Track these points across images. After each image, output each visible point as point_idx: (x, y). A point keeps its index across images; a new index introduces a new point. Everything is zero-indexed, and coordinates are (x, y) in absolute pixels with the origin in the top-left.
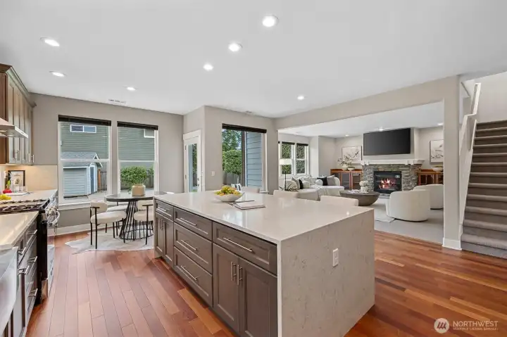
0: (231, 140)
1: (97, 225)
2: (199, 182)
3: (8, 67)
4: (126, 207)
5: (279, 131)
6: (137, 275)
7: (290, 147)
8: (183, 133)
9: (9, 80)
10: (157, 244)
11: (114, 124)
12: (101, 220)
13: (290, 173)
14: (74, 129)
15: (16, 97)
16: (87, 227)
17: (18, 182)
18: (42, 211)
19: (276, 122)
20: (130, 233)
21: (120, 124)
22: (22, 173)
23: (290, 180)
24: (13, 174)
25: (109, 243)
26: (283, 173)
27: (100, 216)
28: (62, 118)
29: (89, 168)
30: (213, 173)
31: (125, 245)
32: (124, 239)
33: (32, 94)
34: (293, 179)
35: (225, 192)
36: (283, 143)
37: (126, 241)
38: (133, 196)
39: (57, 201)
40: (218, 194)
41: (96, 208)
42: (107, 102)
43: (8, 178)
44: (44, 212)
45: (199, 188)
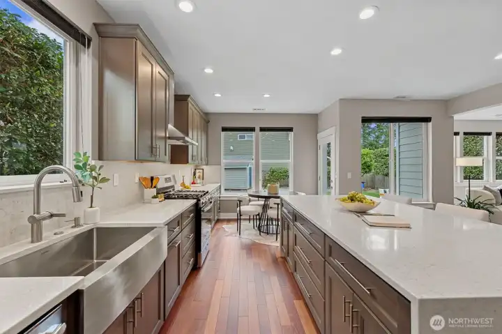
0: (383, 137)
1: (240, 215)
2: (332, 184)
3: (189, 96)
4: (263, 203)
5: (456, 117)
6: (263, 270)
7: (482, 140)
8: (317, 133)
9: (190, 105)
10: (282, 244)
11: (257, 129)
12: (243, 211)
13: (482, 178)
14: (241, 137)
15: (195, 116)
16: (234, 216)
17: (199, 177)
18: (199, 200)
19: (448, 105)
20: (265, 227)
21: (262, 129)
22: (201, 171)
23: (480, 189)
24: (197, 171)
25: (249, 232)
26: (465, 178)
27: (244, 208)
28: (224, 129)
29: (248, 168)
30: (349, 176)
31: (260, 237)
32: (260, 231)
33: (207, 114)
34: (486, 188)
35: (352, 199)
36: (465, 134)
37: (262, 234)
38: (269, 193)
39: (220, 192)
40: (344, 200)
41: (240, 201)
42: (252, 111)
43: (195, 174)
44: (200, 200)
45: (333, 191)
